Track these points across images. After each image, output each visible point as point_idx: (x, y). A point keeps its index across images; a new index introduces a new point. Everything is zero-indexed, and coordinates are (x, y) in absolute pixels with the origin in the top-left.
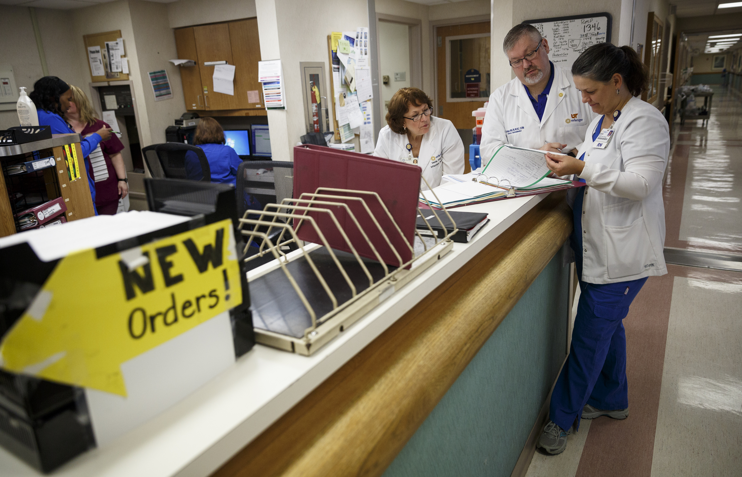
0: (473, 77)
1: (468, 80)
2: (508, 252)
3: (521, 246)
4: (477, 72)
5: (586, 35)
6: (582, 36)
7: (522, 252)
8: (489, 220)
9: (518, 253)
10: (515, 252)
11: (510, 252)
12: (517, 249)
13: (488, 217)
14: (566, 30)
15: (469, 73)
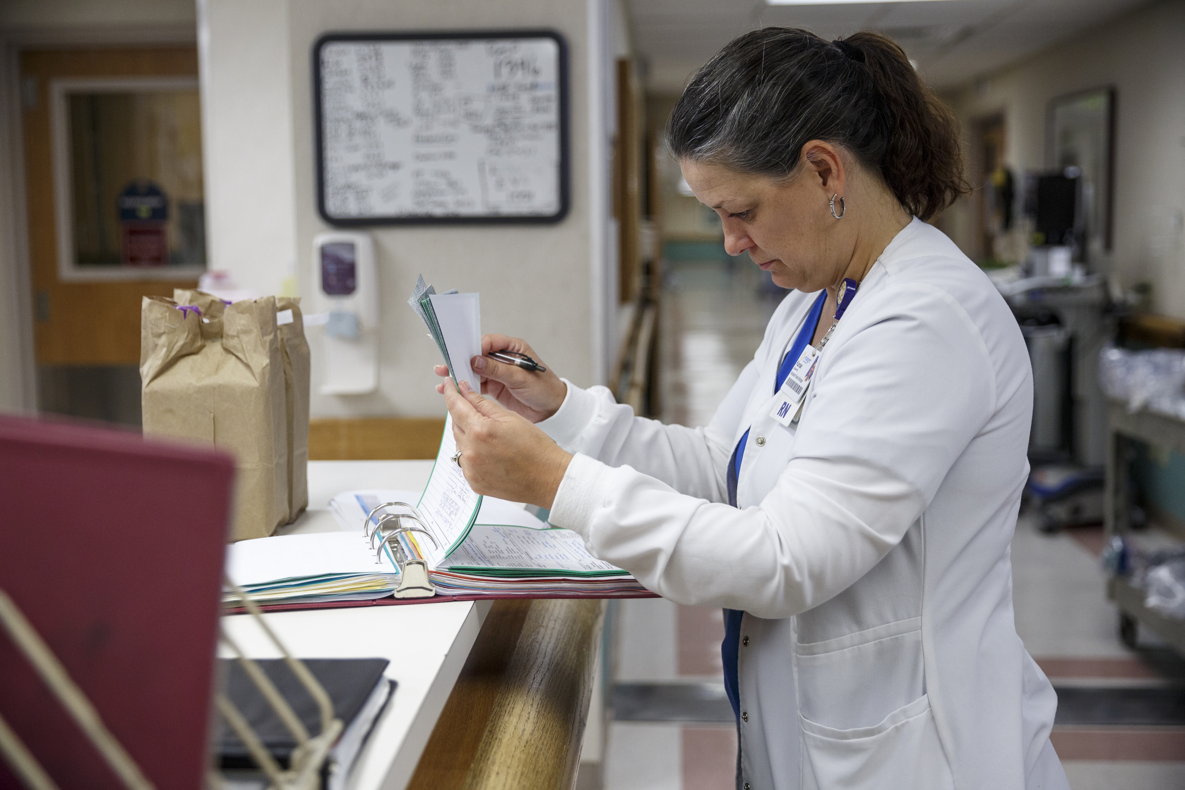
0: (144, 207)
1: (128, 214)
2: (469, 780)
3: (503, 749)
4: (153, 191)
5: (504, 88)
6: (492, 89)
7: (512, 772)
8: (393, 685)
9: (502, 777)
10: (493, 776)
11: (474, 777)
12: (494, 763)
13: (389, 673)
14: (447, 68)
15: (132, 191)
